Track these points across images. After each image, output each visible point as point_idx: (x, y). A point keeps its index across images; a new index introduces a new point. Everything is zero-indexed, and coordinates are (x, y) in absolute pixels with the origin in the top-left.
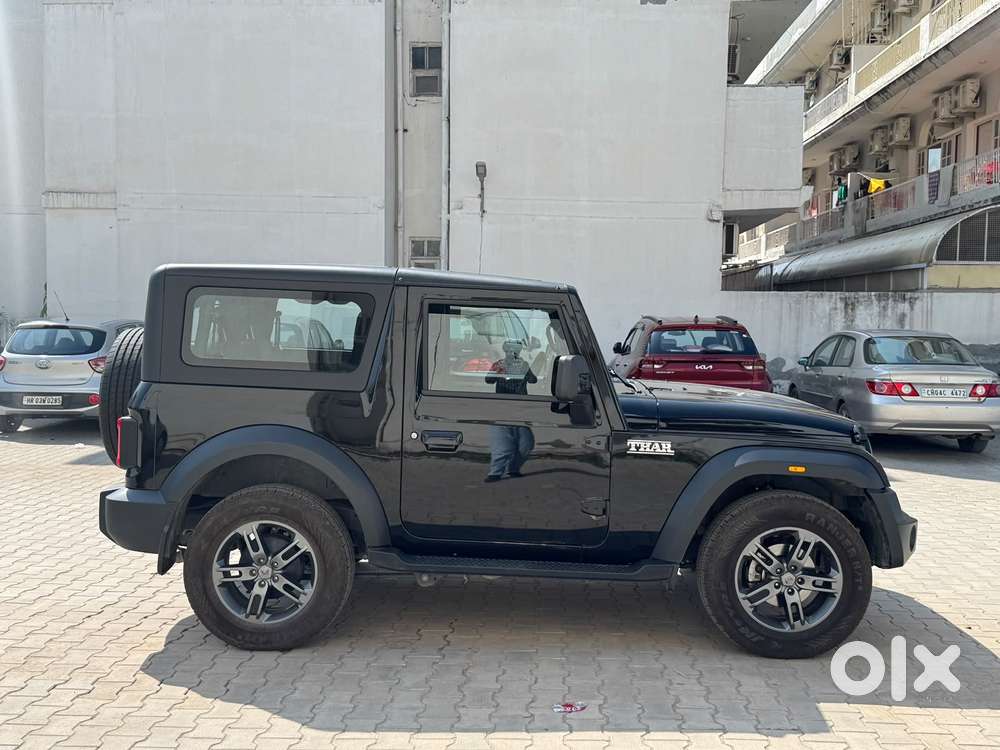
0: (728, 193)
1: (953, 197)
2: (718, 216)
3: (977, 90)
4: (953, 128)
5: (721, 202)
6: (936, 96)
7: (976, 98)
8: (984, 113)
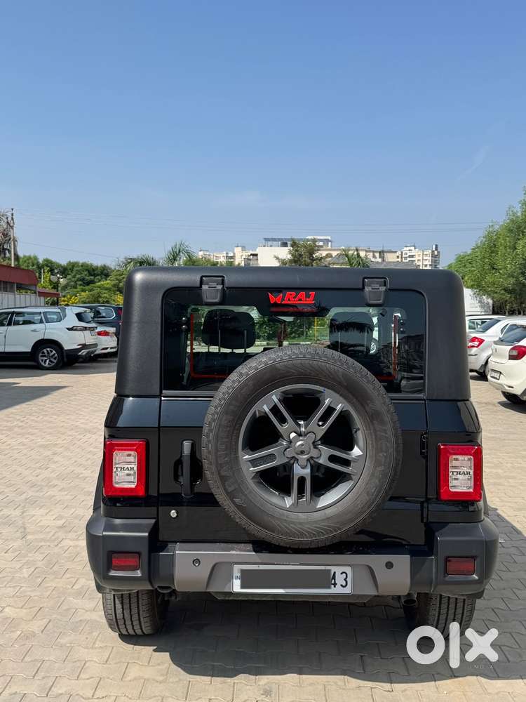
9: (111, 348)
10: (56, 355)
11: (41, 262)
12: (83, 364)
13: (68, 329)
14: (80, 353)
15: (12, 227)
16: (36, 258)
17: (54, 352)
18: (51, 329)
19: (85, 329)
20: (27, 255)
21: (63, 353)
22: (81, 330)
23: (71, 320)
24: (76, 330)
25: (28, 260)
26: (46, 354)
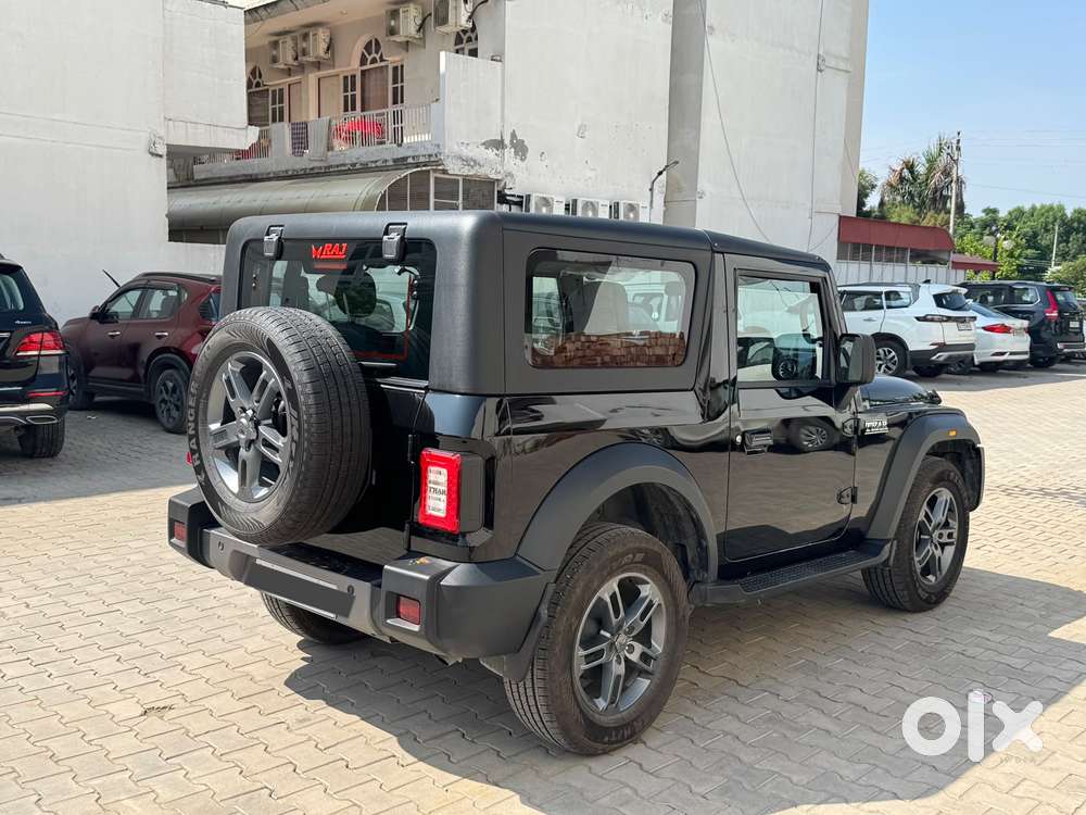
0: (171, 123)
1: (330, 153)
2: (162, 150)
3: (327, 40)
4: (290, 75)
5: (162, 132)
6: (275, 38)
7: (328, 49)
8: (334, 67)
9: (1011, 354)
10: (896, 358)
11: (1069, 215)
12: (957, 377)
13: (918, 319)
14: (934, 358)
15: (956, 162)
16: (1061, 208)
17: (893, 353)
18: (893, 318)
19: (949, 319)
20: (1048, 203)
21: (906, 355)
22: (941, 321)
23: (927, 305)
24: (932, 320)
25: (1048, 211)
26: (882, 356)
